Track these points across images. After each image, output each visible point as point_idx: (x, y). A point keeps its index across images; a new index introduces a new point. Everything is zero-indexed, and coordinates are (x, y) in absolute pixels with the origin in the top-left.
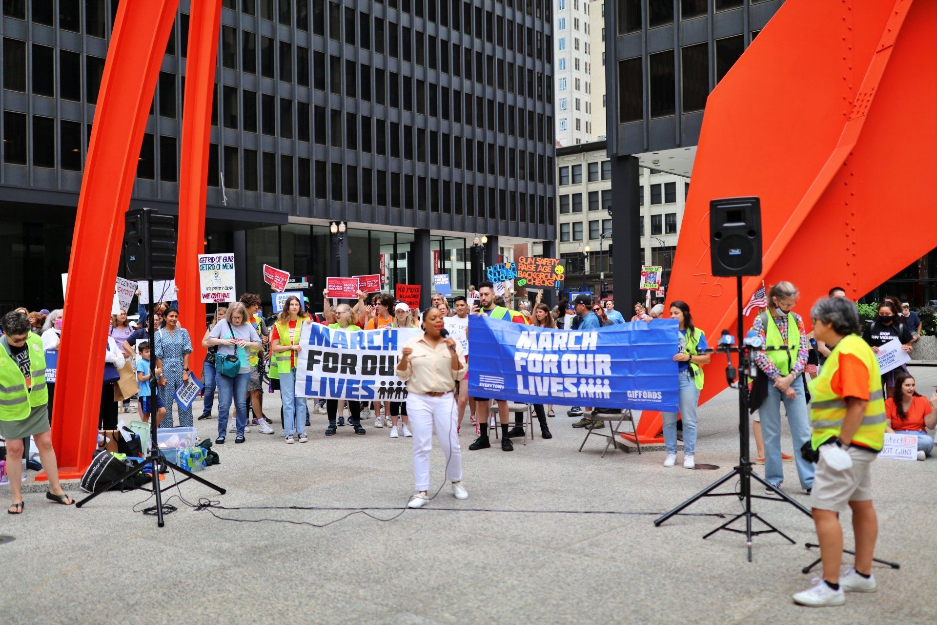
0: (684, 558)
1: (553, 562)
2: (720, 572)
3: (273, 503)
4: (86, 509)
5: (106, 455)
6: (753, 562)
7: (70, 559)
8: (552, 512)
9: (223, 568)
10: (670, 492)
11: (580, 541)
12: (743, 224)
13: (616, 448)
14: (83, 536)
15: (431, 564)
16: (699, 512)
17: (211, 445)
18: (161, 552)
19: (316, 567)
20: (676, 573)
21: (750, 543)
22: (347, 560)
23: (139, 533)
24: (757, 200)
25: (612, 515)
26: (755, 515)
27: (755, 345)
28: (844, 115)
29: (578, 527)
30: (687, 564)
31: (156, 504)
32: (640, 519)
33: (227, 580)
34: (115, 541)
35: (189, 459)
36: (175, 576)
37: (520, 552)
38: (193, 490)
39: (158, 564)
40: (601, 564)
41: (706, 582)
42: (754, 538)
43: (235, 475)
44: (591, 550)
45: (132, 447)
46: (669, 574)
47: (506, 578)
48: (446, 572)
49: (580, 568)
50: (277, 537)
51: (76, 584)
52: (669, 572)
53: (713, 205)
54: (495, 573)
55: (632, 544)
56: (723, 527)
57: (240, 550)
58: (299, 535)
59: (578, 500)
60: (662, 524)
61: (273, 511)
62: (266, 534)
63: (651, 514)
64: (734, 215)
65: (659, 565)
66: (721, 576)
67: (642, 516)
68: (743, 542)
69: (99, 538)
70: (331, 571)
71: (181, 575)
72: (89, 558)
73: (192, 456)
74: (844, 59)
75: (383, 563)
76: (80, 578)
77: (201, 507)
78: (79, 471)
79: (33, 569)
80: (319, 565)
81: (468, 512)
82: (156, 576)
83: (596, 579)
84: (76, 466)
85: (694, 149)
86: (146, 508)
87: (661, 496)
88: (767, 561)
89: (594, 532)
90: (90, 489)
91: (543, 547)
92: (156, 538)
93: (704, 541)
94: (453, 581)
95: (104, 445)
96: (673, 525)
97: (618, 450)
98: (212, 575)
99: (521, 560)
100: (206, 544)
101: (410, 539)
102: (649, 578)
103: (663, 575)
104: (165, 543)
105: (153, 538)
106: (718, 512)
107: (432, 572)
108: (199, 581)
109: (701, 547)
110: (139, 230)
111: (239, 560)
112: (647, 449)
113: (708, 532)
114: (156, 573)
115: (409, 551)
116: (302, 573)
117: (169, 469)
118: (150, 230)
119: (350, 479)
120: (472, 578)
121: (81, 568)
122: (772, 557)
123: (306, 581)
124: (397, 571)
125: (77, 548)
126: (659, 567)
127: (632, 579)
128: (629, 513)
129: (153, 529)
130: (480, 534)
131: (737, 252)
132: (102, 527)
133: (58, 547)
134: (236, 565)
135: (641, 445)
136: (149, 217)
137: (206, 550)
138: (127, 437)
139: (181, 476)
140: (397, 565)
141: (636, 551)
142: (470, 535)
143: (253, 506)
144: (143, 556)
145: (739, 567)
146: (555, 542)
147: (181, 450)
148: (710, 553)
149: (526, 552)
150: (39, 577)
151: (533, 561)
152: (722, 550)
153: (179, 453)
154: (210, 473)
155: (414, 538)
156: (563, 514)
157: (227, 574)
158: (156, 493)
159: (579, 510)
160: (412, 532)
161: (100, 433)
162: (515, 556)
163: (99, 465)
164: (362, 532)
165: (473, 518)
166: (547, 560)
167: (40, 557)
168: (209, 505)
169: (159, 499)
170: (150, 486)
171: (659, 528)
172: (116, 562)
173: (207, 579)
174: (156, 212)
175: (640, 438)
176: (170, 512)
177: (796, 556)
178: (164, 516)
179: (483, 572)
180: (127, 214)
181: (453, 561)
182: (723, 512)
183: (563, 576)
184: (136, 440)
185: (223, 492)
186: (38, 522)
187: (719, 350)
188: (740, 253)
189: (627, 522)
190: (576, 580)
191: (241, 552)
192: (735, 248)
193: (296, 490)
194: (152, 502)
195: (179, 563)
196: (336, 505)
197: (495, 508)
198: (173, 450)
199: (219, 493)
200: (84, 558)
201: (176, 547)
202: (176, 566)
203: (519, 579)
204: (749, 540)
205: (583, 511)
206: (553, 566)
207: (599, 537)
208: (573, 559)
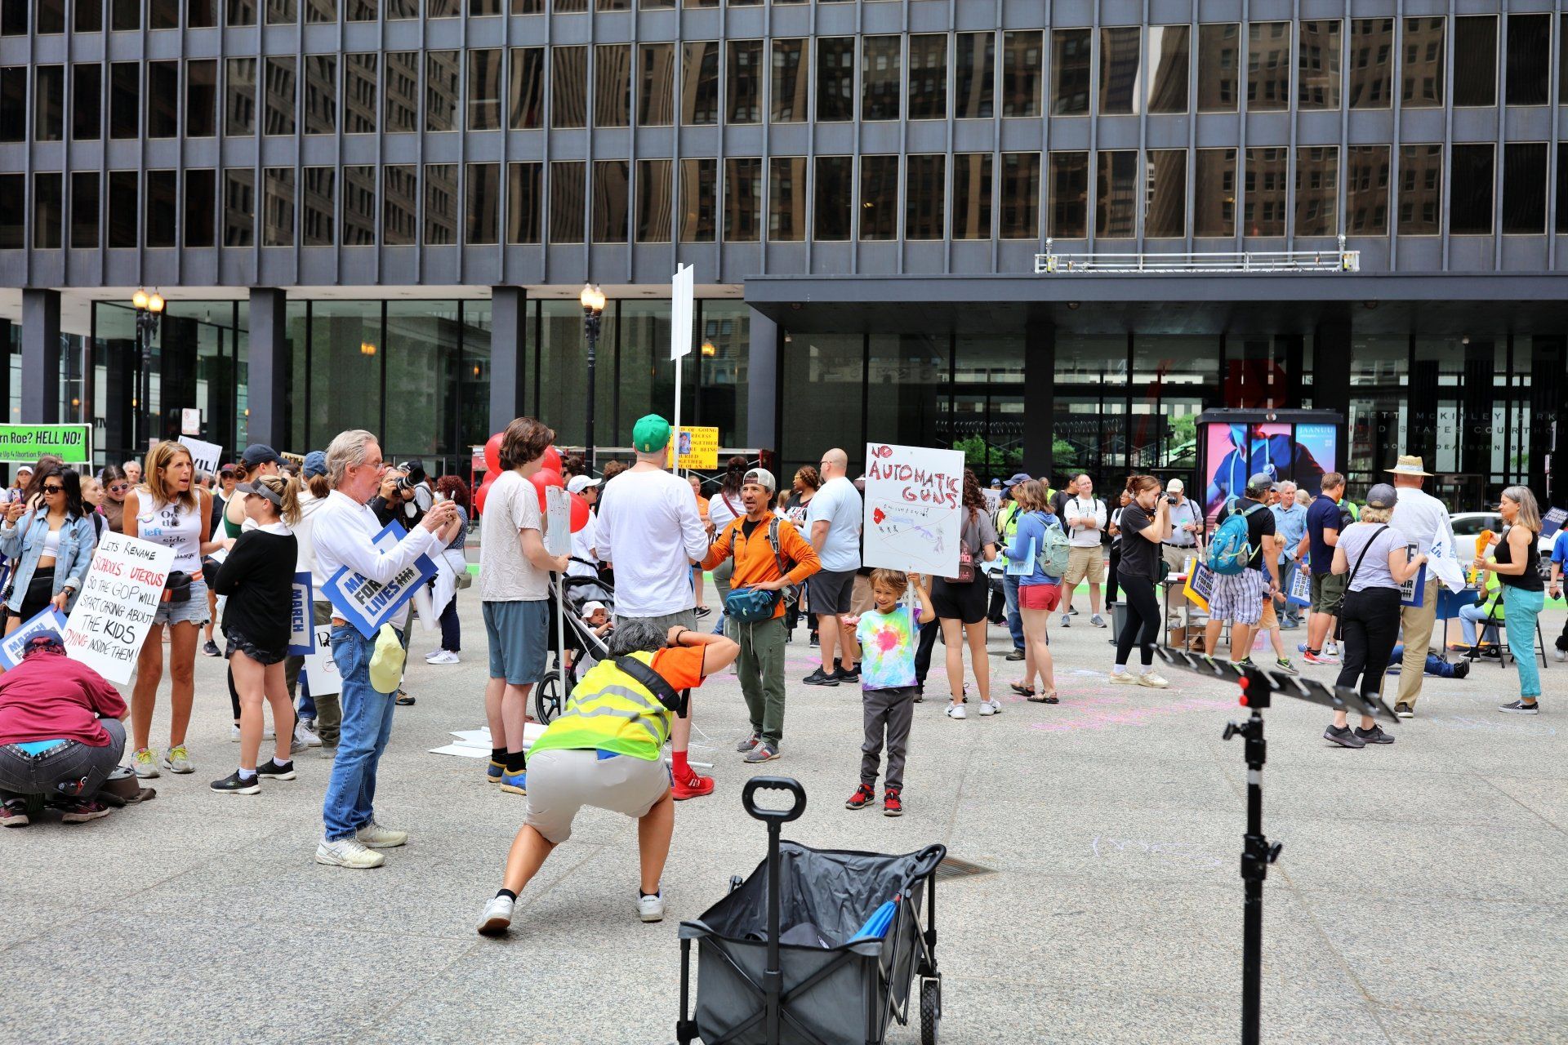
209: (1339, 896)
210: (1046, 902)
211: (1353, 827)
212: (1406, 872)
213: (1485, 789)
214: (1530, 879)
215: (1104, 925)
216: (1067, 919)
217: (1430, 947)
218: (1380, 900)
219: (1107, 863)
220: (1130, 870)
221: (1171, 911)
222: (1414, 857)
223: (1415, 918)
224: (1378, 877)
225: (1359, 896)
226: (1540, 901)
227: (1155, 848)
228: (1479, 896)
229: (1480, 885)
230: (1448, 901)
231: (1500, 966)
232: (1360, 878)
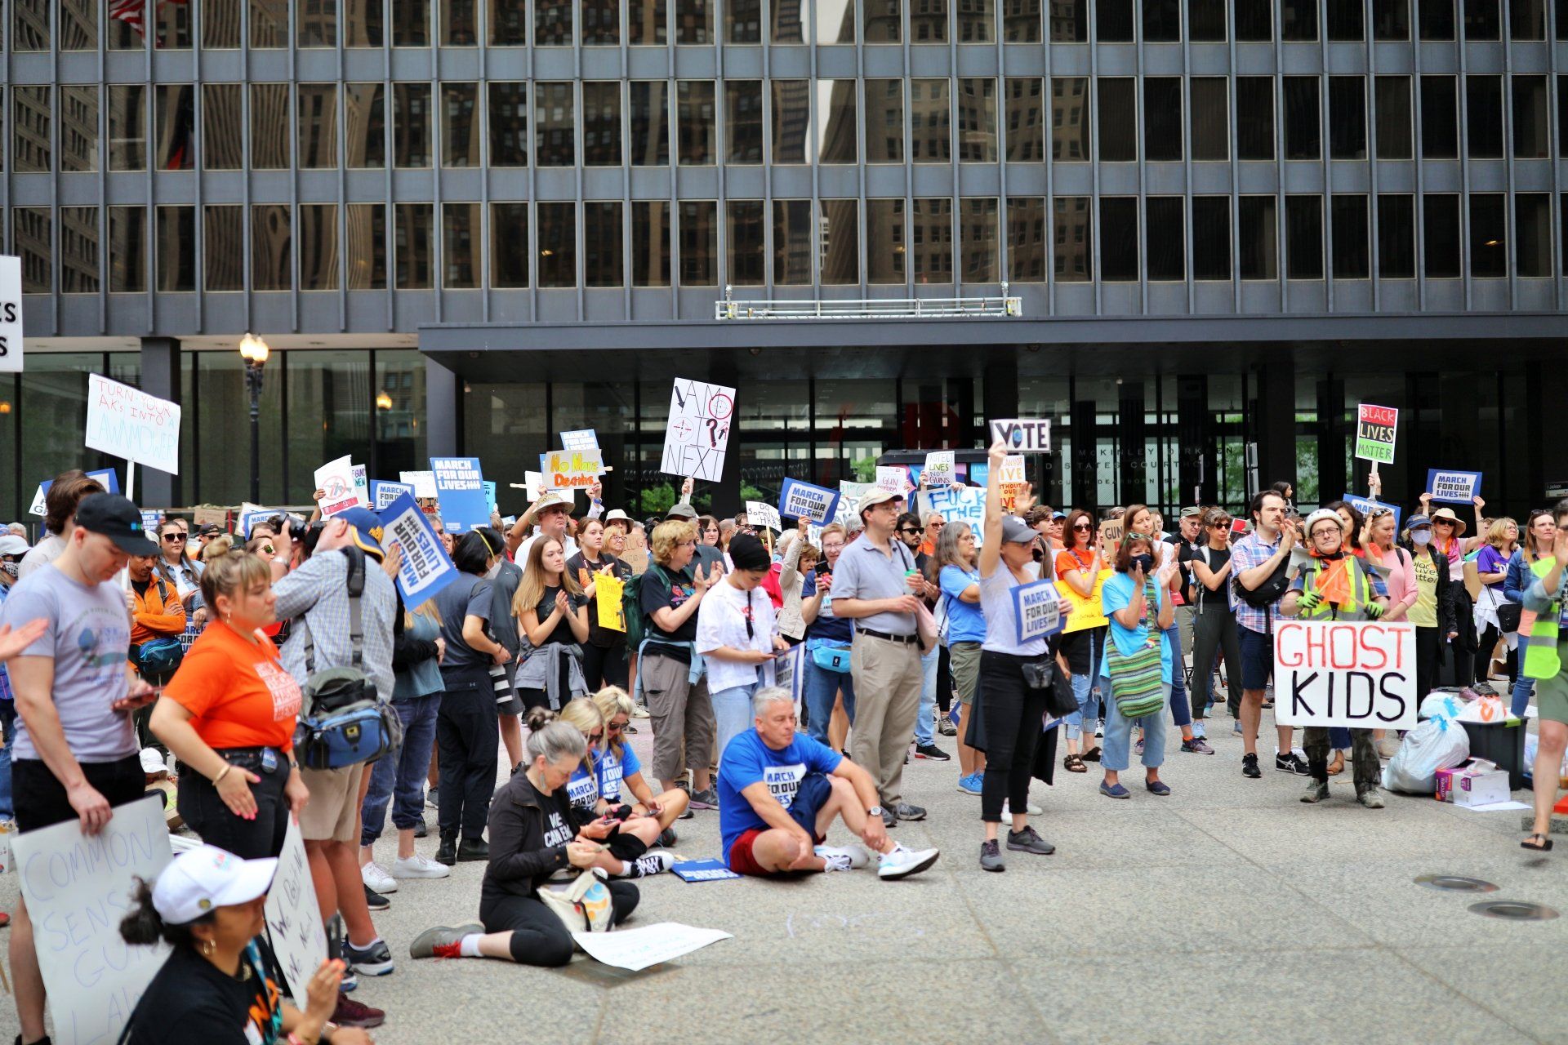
209: (1048, 963)
210: (736, 1001)
211: (1055, 878)
212: (1112, 926)
213: (1178, 825)
214: (1235, 923)
215: (800, 1025)
216: (760, 1021)
217: (1147, 1016)
218: (1090, 962)
219: (802, 945)
220: (827, 951)
221: (873, 999)
222: (1118, 909)
223: (1128, 981)
224: (1086, 935)
225: (1068, 959)
226: (1249, 947)
227: (854, 921)
228: (1189, 948)
229: (1187, 935)
230: (1158, 957)
231: (1221, 1032)
232: (1068, 938)
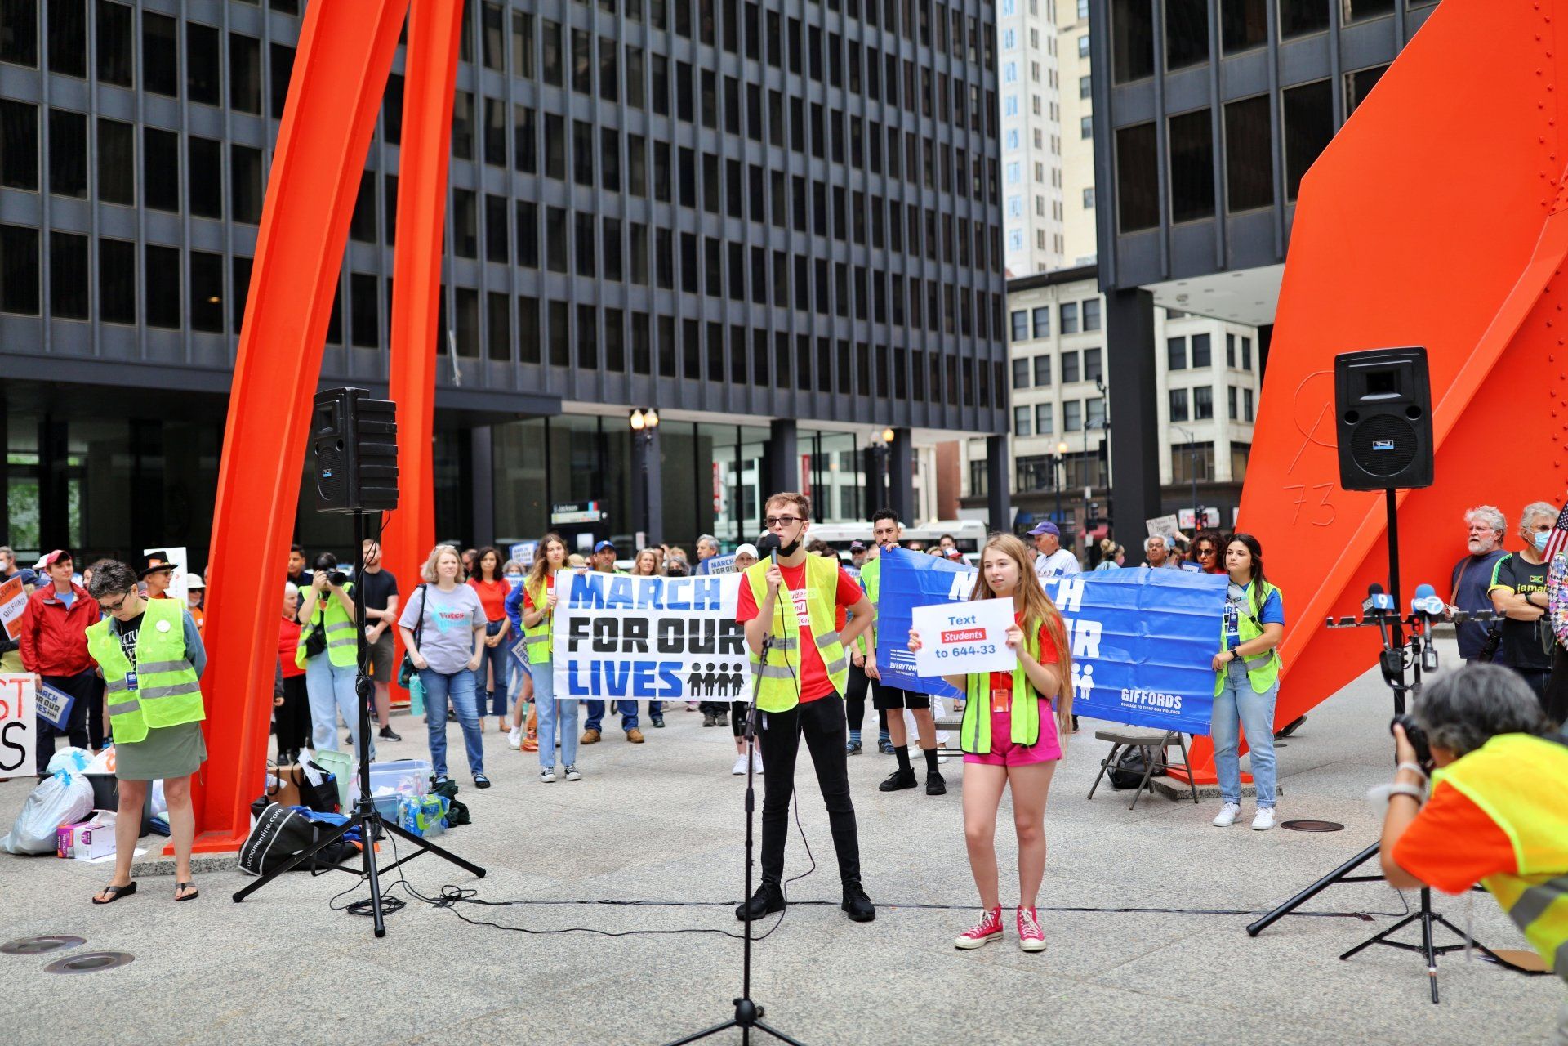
0: (1312, 997)
1: (1076, 1003)
2: (1385, 1024)
3: (568, 894)
4: (252, 905)
5: (280, 811)
6: (1442, 1004)
7: (229, 995)
8: (1059, 910)
9: (494, 1013)
10: (1265, 873)
11: (1119, 965)
12: (1398, 395)
13: (1152, 792)
14: (248, 953)
15: (858, 1007)
16: (1324, 910)
17: (455, 791)
18: (384, 983)
19: (656, 1013)
20: (1304, 1024)
21: (1433, 970)
22: (709, 998)
23: (344, 948)
24: (1422, 352)
25: (1169, 915)
26: (1439, 918)
27: (1433, 611)
28: (1543, 204)
29: (1110, 937)
30: (1321, 1008)
31: (369, 896)
32: (1218, 923)
33: (503, 1036)
34: (304, 963)
35: (420, 816)
36: (411, 1028)
37: (1014, 985)
38: (430, 873)
39: (380, 1006)
40: (1163, 1007)
41: (1364, 1042)
42: (1438, 958)
43: (498, 843)
44: (1141, 981)
45: (325, 795)
46: (1291, 1027)
47: (997, 1033)
48: (886, 1021)
49: (1127, 1014)
50: (582, 955)
51: (241, 1041)
52: (1291, 1023)
53: (1341, 362)
54: (977, 1025)
55: (1214, 970)
56: (1379, 939)
57: (519, 979)
58: (619, 952)
59: (1101, 886)
60: (1261, 932)
61: (569, 908)
62: (562, 950)
63: (1239, 913)
64: (1381, 380)
65: (1270, 1010)
66: (1388, 1030)
67: (1221, 917)
68: (1414, 967)
69: (276, 958)
70: (682, 1020)
71: (420, 1025)
72: (262, 995)
73: (424, 810)
74: (1540, 107)
75: (774, 1004)
76: (249, 1031)
77: (445, 901)
78: (237, 838)
79: (167, 1014)
80: (661, 1008)
81: (911, 910)
82: (379, 1027)
83: (1160, 1036)
84: (231, 828)
85: (1278, 270)
86: (353, 902)
87: (1250, 879)
88: (1466, 1000)
89: (1141, 946)
90: (255, 869)
91: (1054, 974)
92: (373, 957)
93: (1343, 963)
94: (902, 1037)
95: (276, 791)
96: (1282, 933)
97: (1156, 795)
98: (474, 1027)
99: (1018, 1000)
100: (460, 968)
101: (815, 961)
102: (1256, 1035)
103: (1281, 1028)
104: (389, 967)
105: (368, 957)
106: (1359, 911)
107: (861, 1021)
108: (453, 1037)
109: (1340, 975)
110: (339, 424)
111: (519, 999)
112: (1208, 795)
113: (1350, 948)
114: (379, 1022)
115: (816, 982)
116: (632, 1022)
117: (384, 833)
118: (356, 425)
119: (697, 849)
120: (936, 1035)
121: (248, 1012)
122: (1474, 994)
123: (641, 1037)
124: (800, 1020)
125: (239, 976)
126: (1272, 1014)
127: (1226, 1037)
128: (1197, 912)
129: (366, 940)
130: (939, 952)
131: (1388, 446)
132: (279, 936)
133: (207, 974)
134: (516, 1007)
135: (1198, 787)
136: (355, 402)
137: (461, 980)
138: (315, 778)
139: (408, 847)
140: (798, 1009)
141: (1224, 983)
142: (920, 953)
143: (534, 900)
144: (355, 991)
145: (1416, 1014)
146: (1073, 966)
147: (406, 801)
148: (1360, 986)
149: (1025, 983)
150: (178, 1029)
151: (1040, 1002)
152: (1381, 981)
153: (402, 806)
154: (455, 840)
155: (821, 959)
156: (1079, 913)
157: (501, 1024)
158: (369, 877)
159: (1107, 906)
160: (817, 946)
161: (270, 772)
162: (1007, 993)
163: (268, 827)
164: (729, 947)
165: (922, 921)
166: (1065, 999)
167: (178, 992)
168: (459, 898)
169: (374, 887)
170: (357, 863)
171: (1257, 940)
172: (307, 1002)
173: (467, 1033)
174: (367, 395)
175: (1196, 774)
176: (394, 910)
177: (1518, 992)
178: (384, 918)
179: (954, 1023)
180: (318, 399)
181: (896, 1001)
182: (1367, 909)
183: (1101, 1030)
184: (329, 782)
185: (480, 873)
186: (170, 928)
187: (1366, 621)
188: (1392, 447)
189: (1197, 928)
190: (1123, 1038)
191: (521, 983)
192: (1384, 439)
193: (604, 870)
194: (364, 892)
195: (417, 1003)
196: (678, 898)
197: (957, 903)
198: (393, 801)
199: (474, 875)
200: (252, 994)
201: (410, 973)
202: (411, 1009)
203: (1019, 1035)
204: (1432, 964)
205: (1115, 907)
206: (1077, 1009)
207: (1151, 956)
208: (1111, 997)
